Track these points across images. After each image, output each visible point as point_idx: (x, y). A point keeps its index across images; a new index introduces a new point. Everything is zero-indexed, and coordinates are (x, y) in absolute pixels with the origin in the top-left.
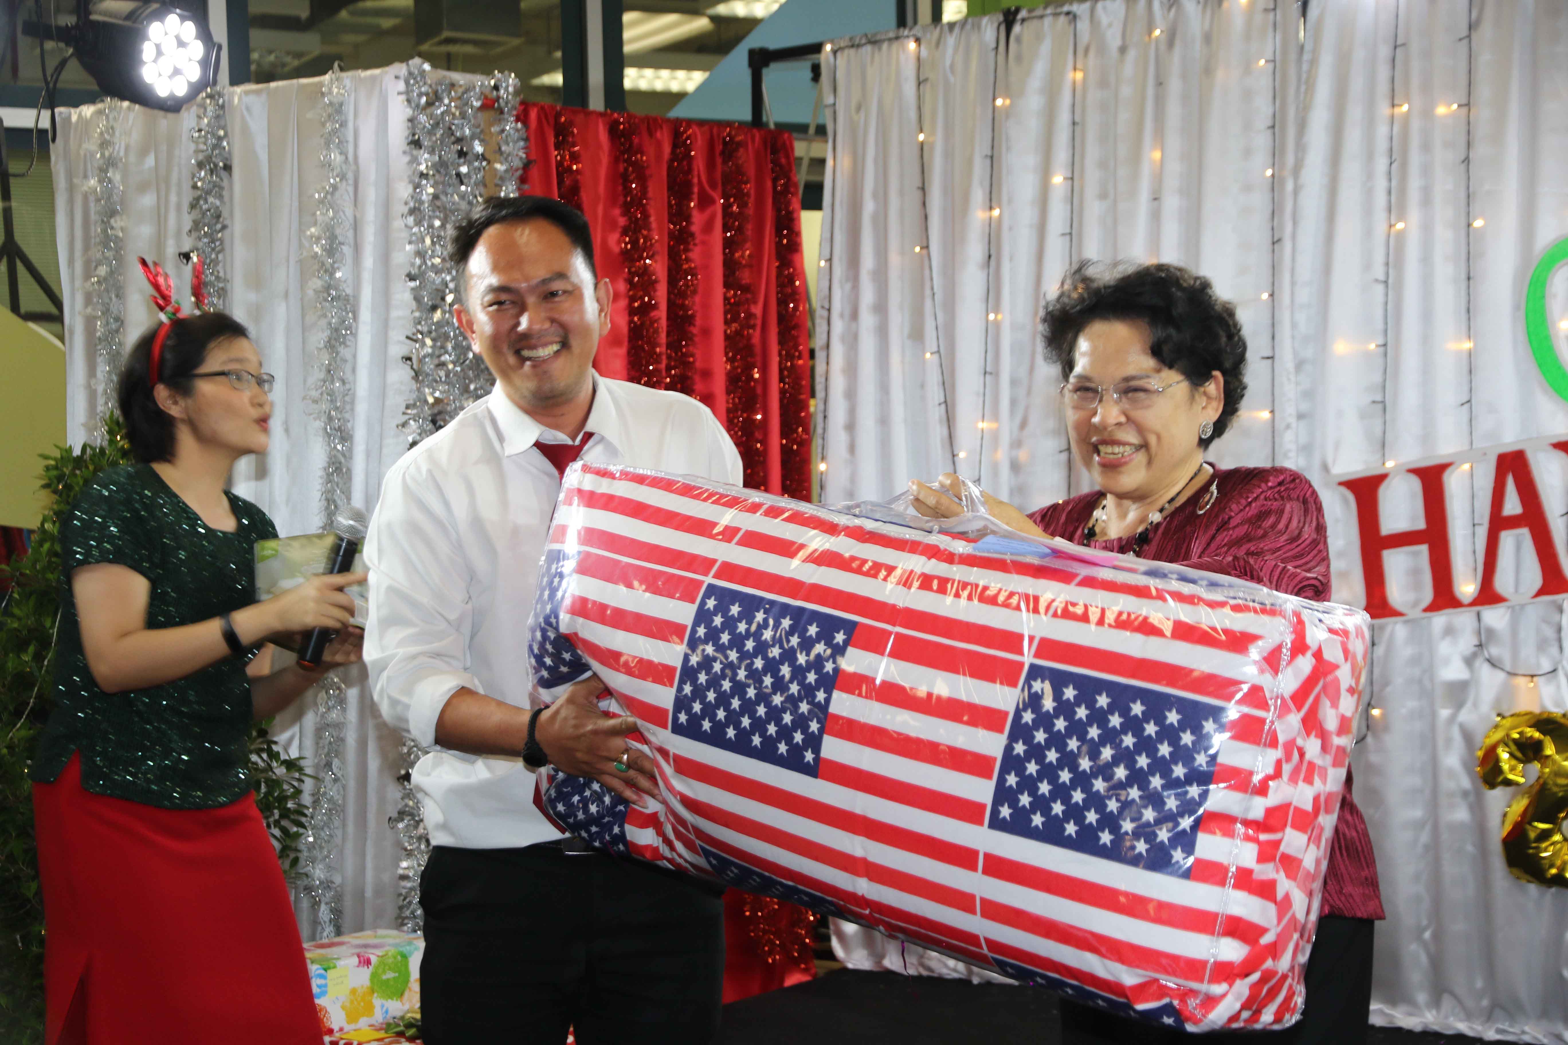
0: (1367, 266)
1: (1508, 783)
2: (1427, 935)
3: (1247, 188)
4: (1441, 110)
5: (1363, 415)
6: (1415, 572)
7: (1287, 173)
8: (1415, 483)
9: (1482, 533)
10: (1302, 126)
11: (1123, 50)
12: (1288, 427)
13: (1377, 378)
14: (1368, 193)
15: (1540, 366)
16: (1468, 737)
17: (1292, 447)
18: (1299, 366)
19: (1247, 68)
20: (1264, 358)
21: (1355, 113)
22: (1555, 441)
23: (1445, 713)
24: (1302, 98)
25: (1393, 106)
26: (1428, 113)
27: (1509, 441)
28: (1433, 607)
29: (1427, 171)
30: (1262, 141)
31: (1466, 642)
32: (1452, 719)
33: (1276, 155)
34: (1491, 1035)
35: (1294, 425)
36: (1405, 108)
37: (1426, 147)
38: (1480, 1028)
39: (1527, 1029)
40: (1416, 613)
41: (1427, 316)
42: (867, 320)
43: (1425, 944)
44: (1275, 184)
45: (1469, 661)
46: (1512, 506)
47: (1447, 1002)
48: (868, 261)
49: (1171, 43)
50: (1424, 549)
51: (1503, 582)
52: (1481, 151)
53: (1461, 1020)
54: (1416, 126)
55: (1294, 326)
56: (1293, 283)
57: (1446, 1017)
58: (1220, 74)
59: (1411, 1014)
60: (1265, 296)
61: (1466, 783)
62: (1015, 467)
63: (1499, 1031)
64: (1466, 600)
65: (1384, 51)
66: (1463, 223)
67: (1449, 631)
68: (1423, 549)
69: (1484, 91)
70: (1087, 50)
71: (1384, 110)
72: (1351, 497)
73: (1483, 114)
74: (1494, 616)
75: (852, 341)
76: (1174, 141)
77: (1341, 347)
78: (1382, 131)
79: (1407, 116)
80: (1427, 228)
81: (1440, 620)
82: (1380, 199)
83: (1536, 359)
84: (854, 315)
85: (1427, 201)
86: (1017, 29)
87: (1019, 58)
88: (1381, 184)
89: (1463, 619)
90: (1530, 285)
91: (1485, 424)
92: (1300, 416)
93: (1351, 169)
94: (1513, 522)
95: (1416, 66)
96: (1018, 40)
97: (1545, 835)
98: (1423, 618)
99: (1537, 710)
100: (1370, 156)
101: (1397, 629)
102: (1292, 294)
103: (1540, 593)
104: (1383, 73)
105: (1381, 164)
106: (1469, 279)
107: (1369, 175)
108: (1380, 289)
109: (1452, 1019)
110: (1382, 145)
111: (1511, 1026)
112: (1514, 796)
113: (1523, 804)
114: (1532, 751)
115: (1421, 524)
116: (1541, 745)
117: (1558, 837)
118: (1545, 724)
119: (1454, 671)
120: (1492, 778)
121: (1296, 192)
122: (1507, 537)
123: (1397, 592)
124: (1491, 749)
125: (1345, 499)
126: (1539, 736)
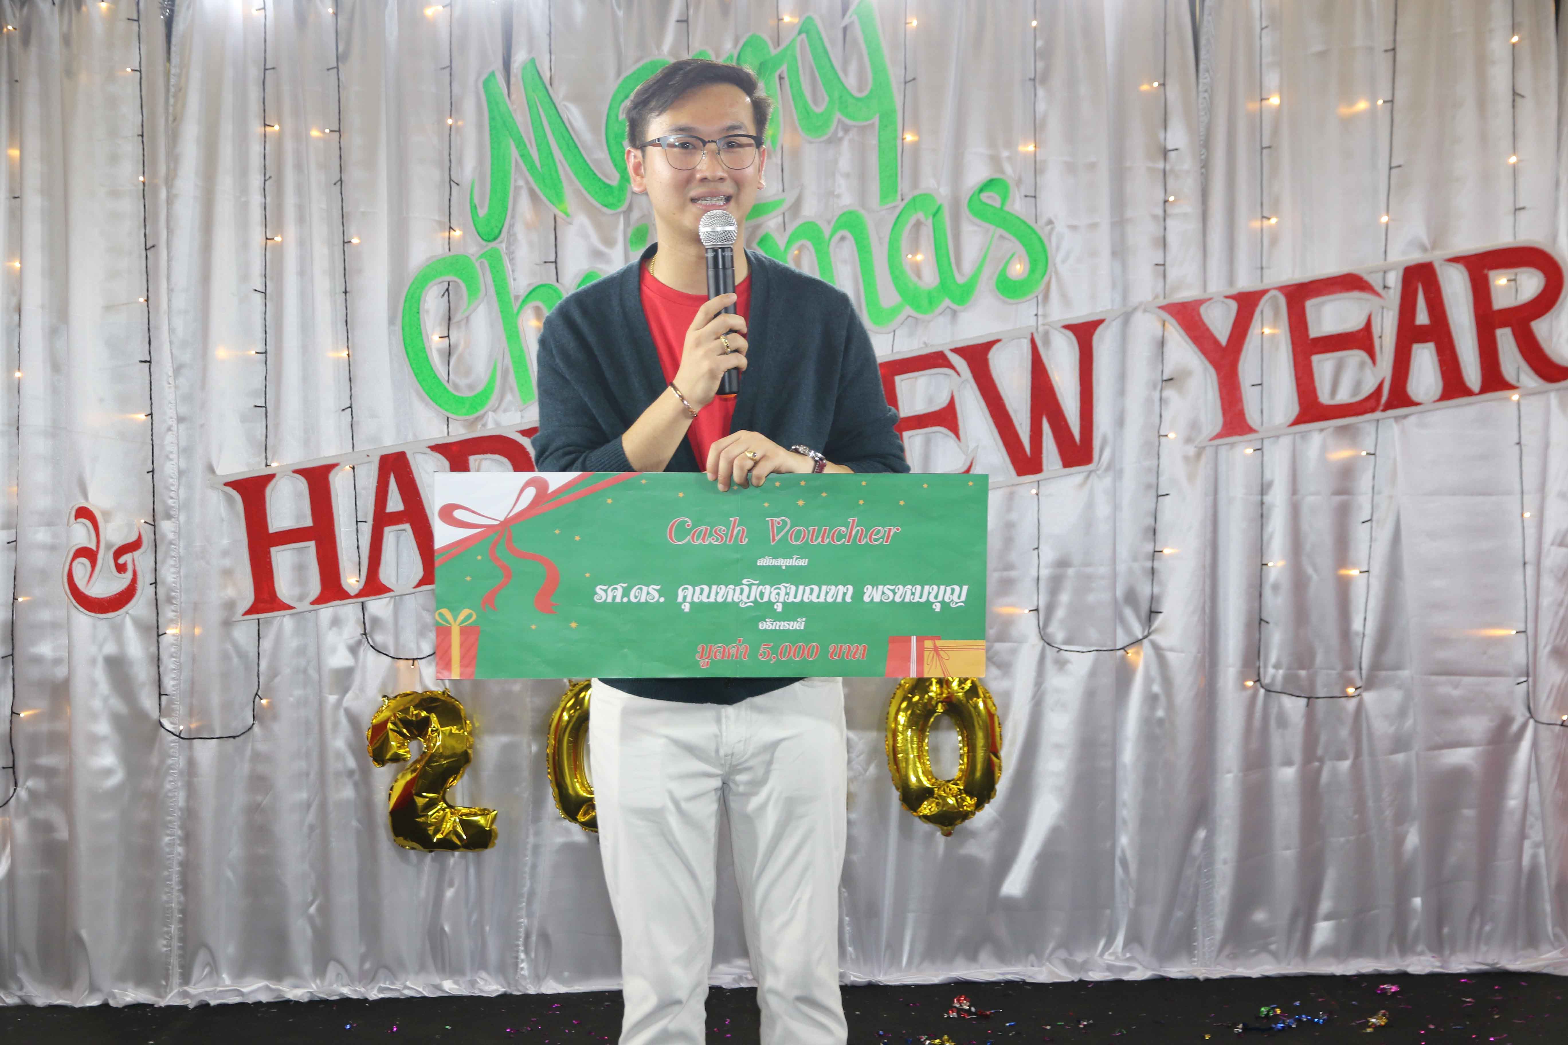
0: (244, 277)
1: (397, 758)
2: (312, 910)
3: (115, 194)
4: (315, 133)
5: (244, 419)
6: (300, 569)
7: (160, 181)
8: (302, 484)
9: (366, 530)
10: (174, 137)
12: (169, 429)
13: (258, 383)
14: (243, 208)
15: (416, 375)
16: (354, 720)
17: (174, 449)
18: (178, 370)
19: (111, 76)
20: (141, 361)
21: (227, 129)
22: (432, 444)
23: (332, 699)
24: (171, 109)
25: (265, 125)
26: (300, 136)
27: (390, 444)
28: (321, 600)
29: (300, 190)
30: (130, 148)
31: (351, 631)
32: (338, 704)
33: (146, 163)
34: (374, 994)
35: (175, 428)
36: (277, 128)
37: (299, 167)
38: (363, 990)
39: (408, 984)
40: (304, 606)
41: (306, 327)
43: (311, 919)
44: (146, 193)
45: (354, 650)
46: (395, 503)
47: (332, 969)
49: (26, 41)
50: (312, 544)
51: (386, 575)
52: (355, 174)
53: (343, 986)
54: (289, 145)
55: (171, 330)
56: (170, 291)
57: (331, 984)
58: (83, 78)
59: (297, 987)
60: (142, 300)
61: (352, 763)
63: (381, 990)
64: (352, 593)
65: (254, 73)
66: (338, 241)
67: (336, 622)
68: (311, 547)
69: (355, 120)
71: (257, 129)
72: (237, 496)
73: (355, 141)
74: (377, 606)
76: (33, 141)
77: (221, 353)
78: (256, 149)
79: (280, 137)
80: (303, 243)
81: (326, 612)
82: (256, 214)
83: (413, 369)
85: (302, 219)
88: (256, 199)
89: (348, 610)
90: (405, 301)
91: (366, 428)
92: (180, 420)
93: (226, 183)
94: (395, 519)
95: (286, 89)
97: (432, 804)
98: (310, 611)
99: (419, 690)
100: (243, 172)
101: (284, 622)
102: (169, 300)
103: (420, 583)
104: (254, 94)
105: (256, 180)
106: (346, 292)
107: (243, 190)
108: (259, 297)
109: (335, 986)
110: (255, 161)
111: (393, 983)
112: (402, 771)
113: (409, 777)
114: (418, 728)
115: (308, 522)
116: (427, 722)
117: (442, 805)
118: (429, 702)
119: (340, 659)
120: (380, 756)
121: (170, 201)
122: (390, 533)
123: (284, 587)
124: (379, 730)
125: (230, 500)
126: (424, 714)
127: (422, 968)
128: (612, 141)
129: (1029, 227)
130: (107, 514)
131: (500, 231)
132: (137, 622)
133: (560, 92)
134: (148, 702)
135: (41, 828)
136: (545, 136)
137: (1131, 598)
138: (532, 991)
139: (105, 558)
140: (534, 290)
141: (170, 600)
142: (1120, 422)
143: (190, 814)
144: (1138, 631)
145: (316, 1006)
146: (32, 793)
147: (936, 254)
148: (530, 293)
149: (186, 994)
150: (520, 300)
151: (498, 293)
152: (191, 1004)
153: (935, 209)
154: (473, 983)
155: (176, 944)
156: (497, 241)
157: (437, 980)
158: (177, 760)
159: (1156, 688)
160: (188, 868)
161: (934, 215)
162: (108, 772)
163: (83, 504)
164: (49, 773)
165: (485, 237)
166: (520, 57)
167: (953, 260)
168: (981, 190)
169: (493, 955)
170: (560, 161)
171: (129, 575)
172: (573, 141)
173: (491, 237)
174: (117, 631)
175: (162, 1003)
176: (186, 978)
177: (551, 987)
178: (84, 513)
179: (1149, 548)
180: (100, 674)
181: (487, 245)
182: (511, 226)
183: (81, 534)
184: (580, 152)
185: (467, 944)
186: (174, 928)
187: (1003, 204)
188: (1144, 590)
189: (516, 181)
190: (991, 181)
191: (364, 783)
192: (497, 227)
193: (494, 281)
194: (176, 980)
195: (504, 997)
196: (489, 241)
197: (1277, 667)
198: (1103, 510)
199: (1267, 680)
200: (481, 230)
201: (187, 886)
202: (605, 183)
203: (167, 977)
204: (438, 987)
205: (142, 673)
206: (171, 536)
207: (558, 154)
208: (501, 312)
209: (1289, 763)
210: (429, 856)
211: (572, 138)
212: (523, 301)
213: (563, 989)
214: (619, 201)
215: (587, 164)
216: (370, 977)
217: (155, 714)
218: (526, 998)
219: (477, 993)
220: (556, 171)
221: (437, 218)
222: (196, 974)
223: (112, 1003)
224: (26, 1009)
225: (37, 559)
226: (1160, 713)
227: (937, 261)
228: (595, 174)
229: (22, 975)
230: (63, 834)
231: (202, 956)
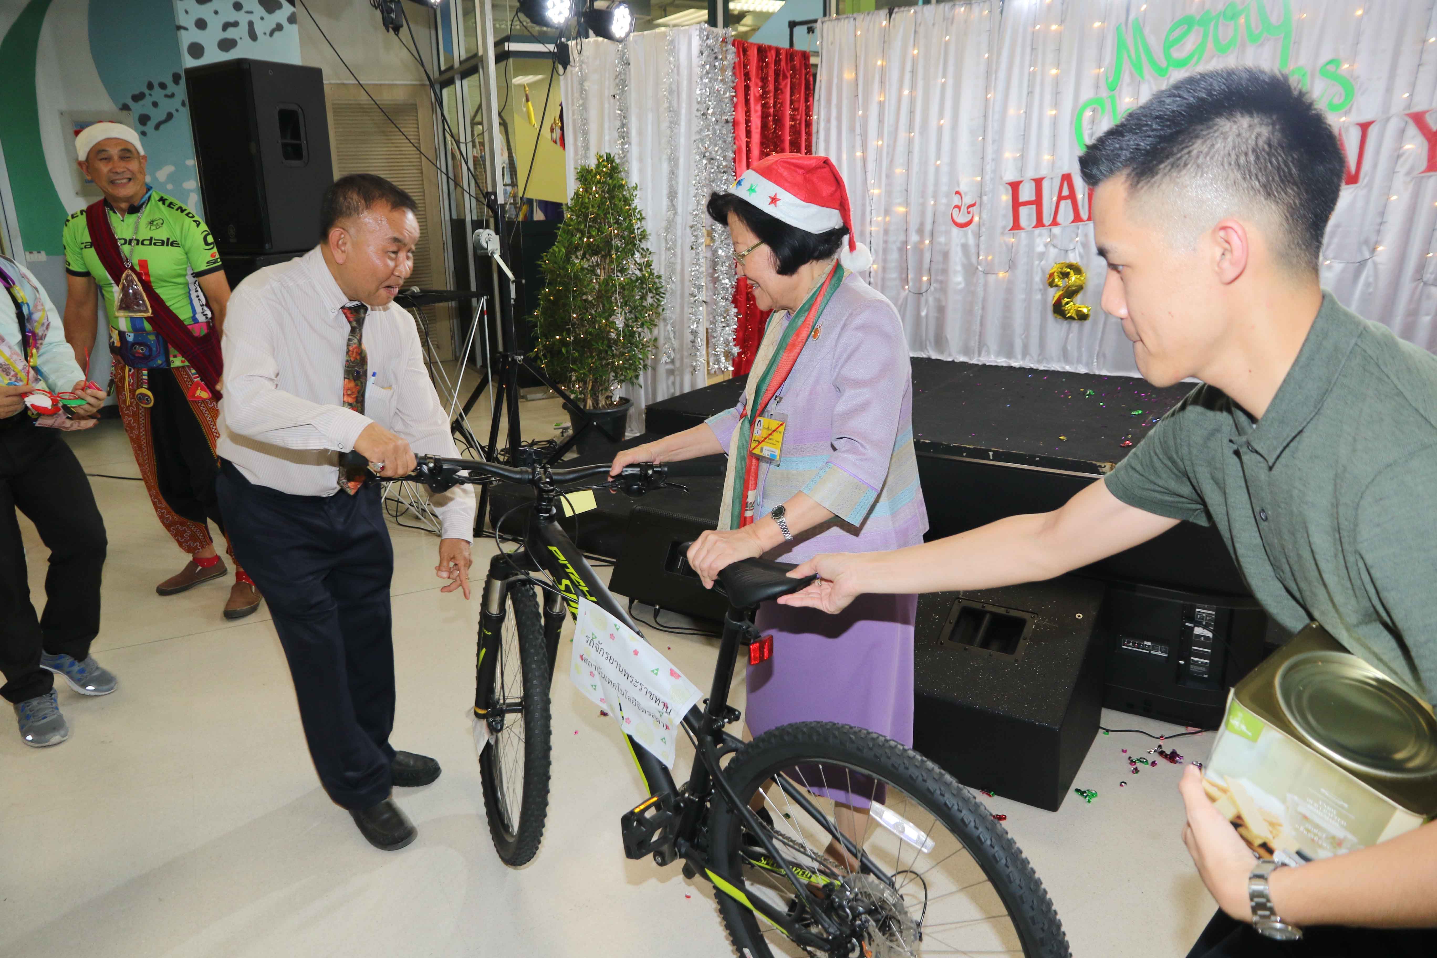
1: (1057, 286)
2: (1023, 336)
5: (1015, 160)
6: (1030, 215)
8: (1033, 184)
9: (1054, 202)
11: (934, 25)
16: (1043, 271)
17: (990, 171)
18: (994, 141)
20: (981, 139)
21: (1019, 50)
23: (1037, 263)
27: (1066, 170)
28: (1036, 227)
31: (1045, 239)
32: (1039, 265)
34: (1041, 368)
38: (1038, 366)
39: (1054, 366)
40: (1030, 228)
42: (834, 123)
43: (1022, 340)
45: (1046, 245)
46: (1066, 192)
47: (1028, 358)
48: (834, 100)
51: (1060, 219)
53: (1031, 364)
57: (1027, 363)
58: (969, 37)
59: (1015, 362)
61: (1041, 287)
62: (888, 176)
63: (1044, 367)
64: (1047, 224)
66: (1055, 92)
67: (1040, 235)
68: (1034, 207)
70: (920, 24)
72: (1010, 188)
74: (1056, 230)
75: (828, 130)
77: (1009, 135)
81: (1037, 231)
84: (828, 121)
86: (893, 16)
87: (894, 26)
89: (1045, 231)
90: (1077, 115)
91: (1058, 164)
92: (993, 160)
94: (1065, 198)
96: (894, 19)
97: (1067, 303)
98: (1031, 231)
99: (1068, 262)
101: (1022, 234)
103: (1073, 222)
111: (1048, 365)
112: (1058, 290)
113: (1061, 293)
114: (1066, 275)
115: (1033, 198)
116: (1068, 273)
117: (1071, 303)
118: (1071, 266)
119: (1040, 248)
120: (1051, 284)
121: (996, 79)
122: (1063, 203)
123: (1023, 221)
124: (1052, 275)
125: (1007, 190)
126: (1068, 270)
127: (1059, 361)
129: (1347, 80)
130: (966, 194)
131: (1117, 87)
132: (973, 232)
133: (1147, 30)
134: (974, 260)
135: (938, 301)
136: (1139, 49)
137: (1366, 242)
138: (1097, 373)
139: (964, 209)
141: (984, 225)
142: (1375, 166)
143: (985, 300)
144: (1367, 255)
145: (1021, 369)
146: (935, 289)
149: (979, 360)
152: (980, 363)
153: (1303, 73)
154: (1076, 368)
155: (977, 343)
156: (1115, 91)
157: (1064, 365)
158: (982, 281)
159: (1371, 280)
160: (982, 318)
161: (1303, 76)
162: (959, 283)
163: (957, 189)
164: (941, 282)
165: (1110, 90)
166: (1132, 17)
168: (1327, 64)
169: (1084, 359)
170: (1143, 58)
171: (971, 215)
174: (966, 235)
175: (971, 362)
176: (979, 355)
177: (1105, 373)
178: (957, 193)
179: (1379, 220)
180: (959, 250)
181: (1110, 93)
182: (1121, 85)
183: (956, 200)
184: (1152, 55)
185: (1075, 354)
186: (977, 338)
187: (1336, 70)
188: (1373, 238)
189: (1124, 67)
190: (1332, 60)
191: (1044, 293)
192: (1115, 86)
193: (1112, 107)
194: (976, 355)
195: (1087, 374)
196: (1112, 91)
197: (1431, 274)
198: (1360, 204)
199: (1425, 279)
200: (1109, 88)
201: (982, 324)
202: (1160, 66)
203: (973, 353)
204: (1064, 368)
205: (973, 250)
206: (986, 202)
207: (1143, 55)
209: (1427, 314)
210: (1065, 322)
211: (1150, 50)
213: (1108, 374)
214: (1165, 73)
215: (1155, 59)
216: (1039, 362)
217: (975, 264)
218: (1094, 375)
219: (1077, 372)
220: (1141, 62)
221: (1093, 81)
222: (983, 354)
223: (956, 361)
224: (929, 359)
225: (942, 208)
226: (1371, 290)
228: (1157, 63)
229: (928, 348)
230: (944, 303)
231: (985, 348)
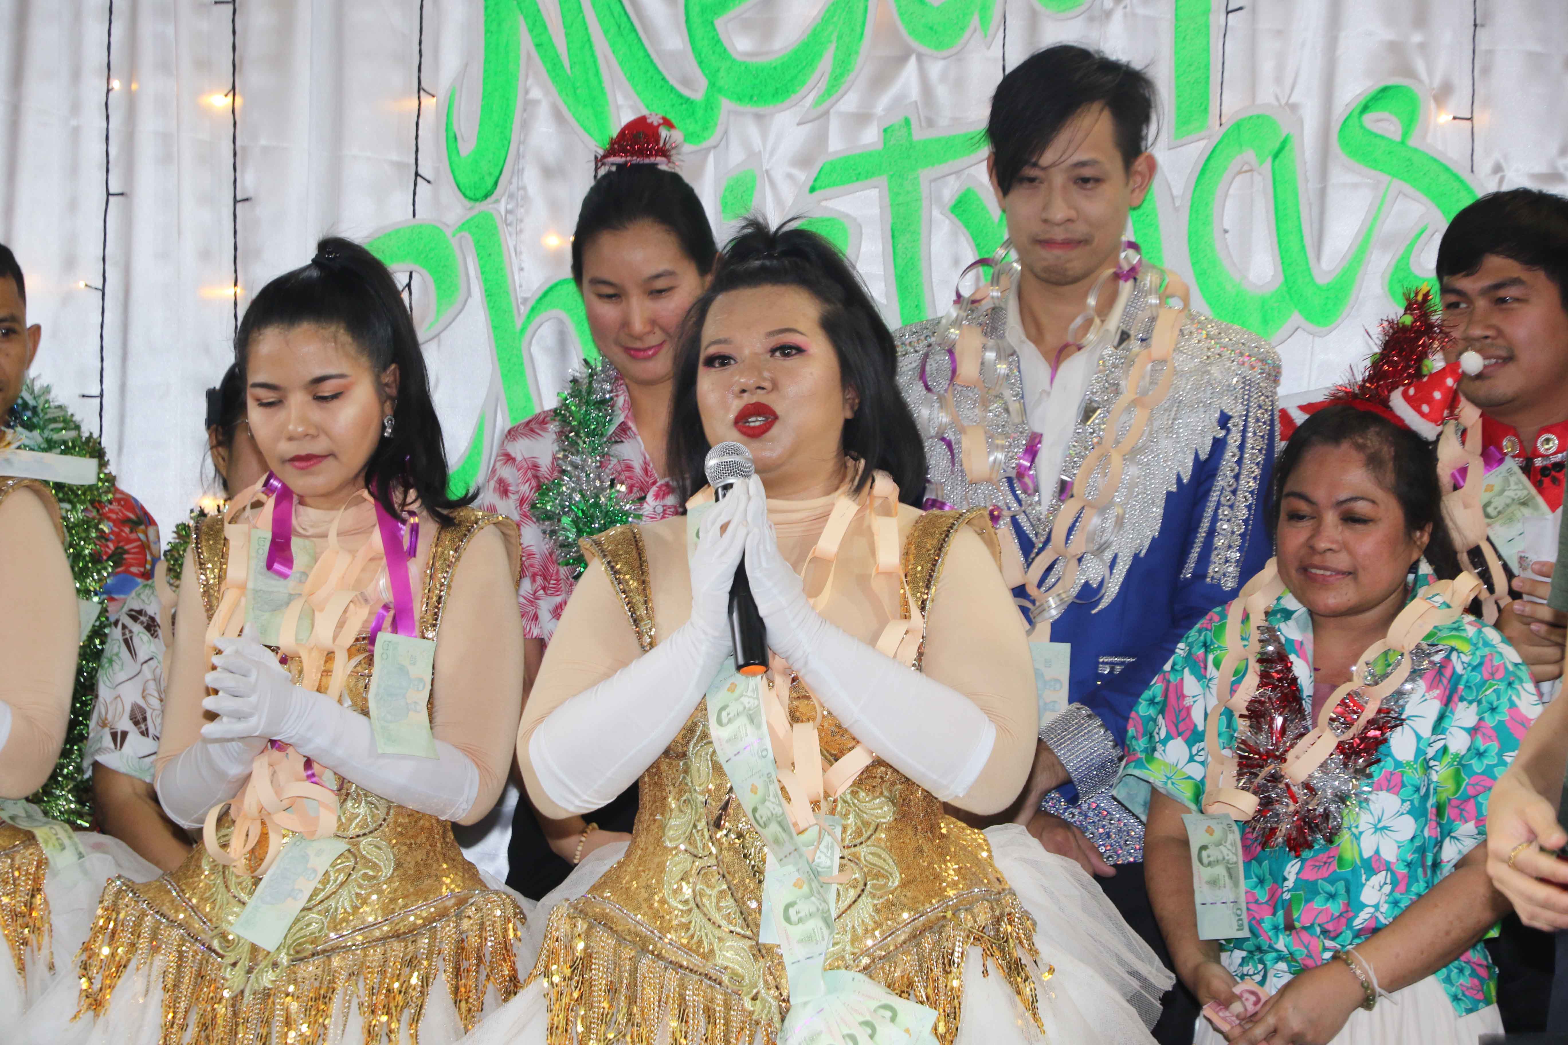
0: (69, 261)
14: (71, 137)
29: (166, 106)
37: (166, 67)
52: (254, 80)
54: (149, 28)
66: (226, 196)
73: (256, 21)
78: (95, 34)
79: (135, 12)
80: (167, 202)
82: (93, 148)
85: (166, 158)
88: (94, 123)
93: (44, 95)
100: (74, 75)
107: (74, 106)
110: (94, 55)
128: (696, 20)
129: (1456, 177)
131: (496, 183)
136: (580, 10)
140: (551, 289)
147: (1278, 229)
148: (546, 294)
150: (530, 304)
151: (489, 294)
153: (1277, 145)
156: (489, 200)
161: (1276, 156)
165: (468, 193)
167: (1308, 241)
168: (1365, 108)
170: (605, 57)
172: (628, 18)
173: (480, 193)
181: (471, 209)
182: (516, 169)
184: (639, 39)
187: (1405, 134)
189: (527, 92)
190: (1385, 90)
192: (490, 174)
193: (483, 273)
196: (476, 200)
200: (462, 180)
202: (680, 96)
207: (601, 45)
208: (495, 328)
211: (626, 13)
212: (533, 309)
214: (705, 128)
215: (652, 61)
220: (597, 73)
221: (395, 157)
227: (1279, 243)
228: (663, 79)
